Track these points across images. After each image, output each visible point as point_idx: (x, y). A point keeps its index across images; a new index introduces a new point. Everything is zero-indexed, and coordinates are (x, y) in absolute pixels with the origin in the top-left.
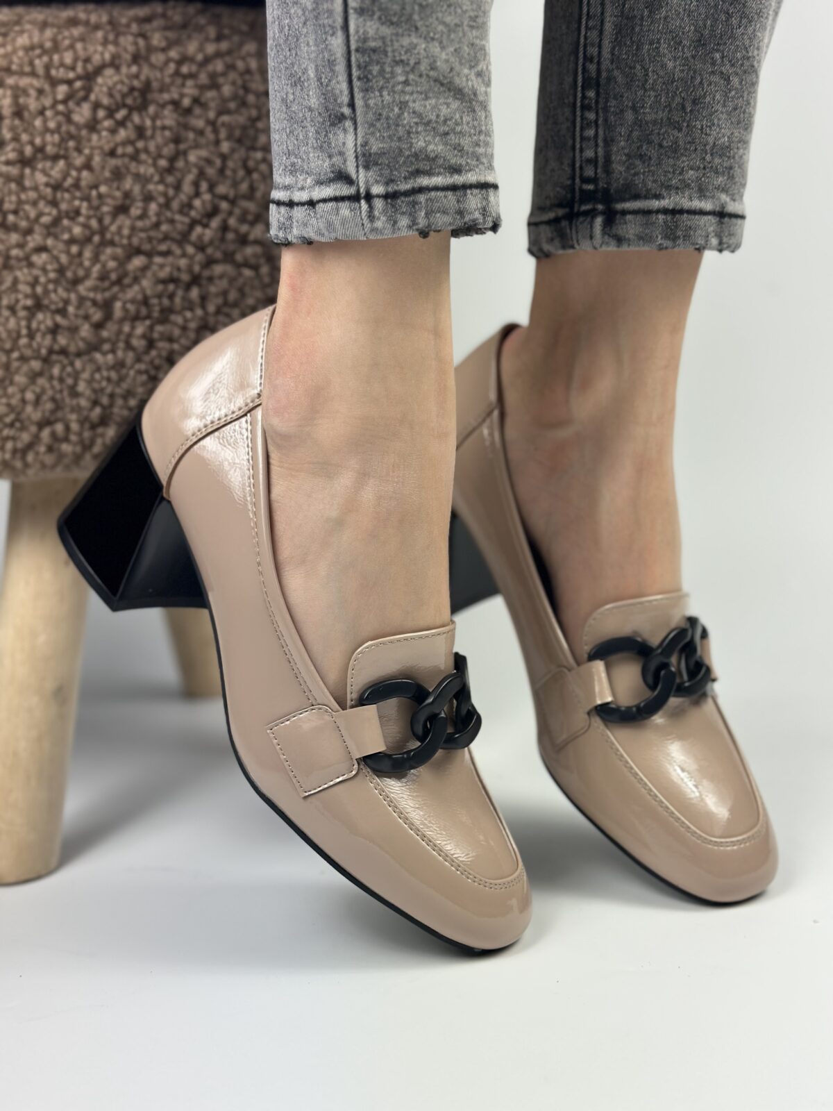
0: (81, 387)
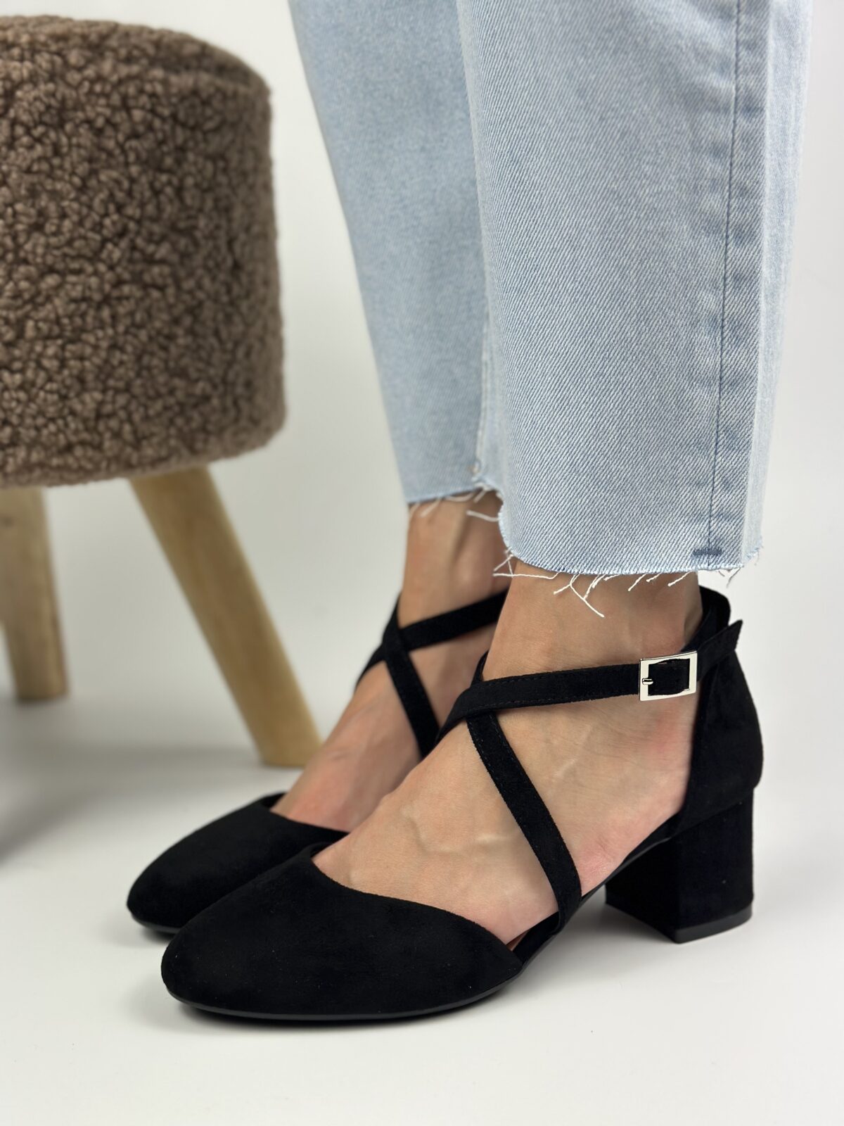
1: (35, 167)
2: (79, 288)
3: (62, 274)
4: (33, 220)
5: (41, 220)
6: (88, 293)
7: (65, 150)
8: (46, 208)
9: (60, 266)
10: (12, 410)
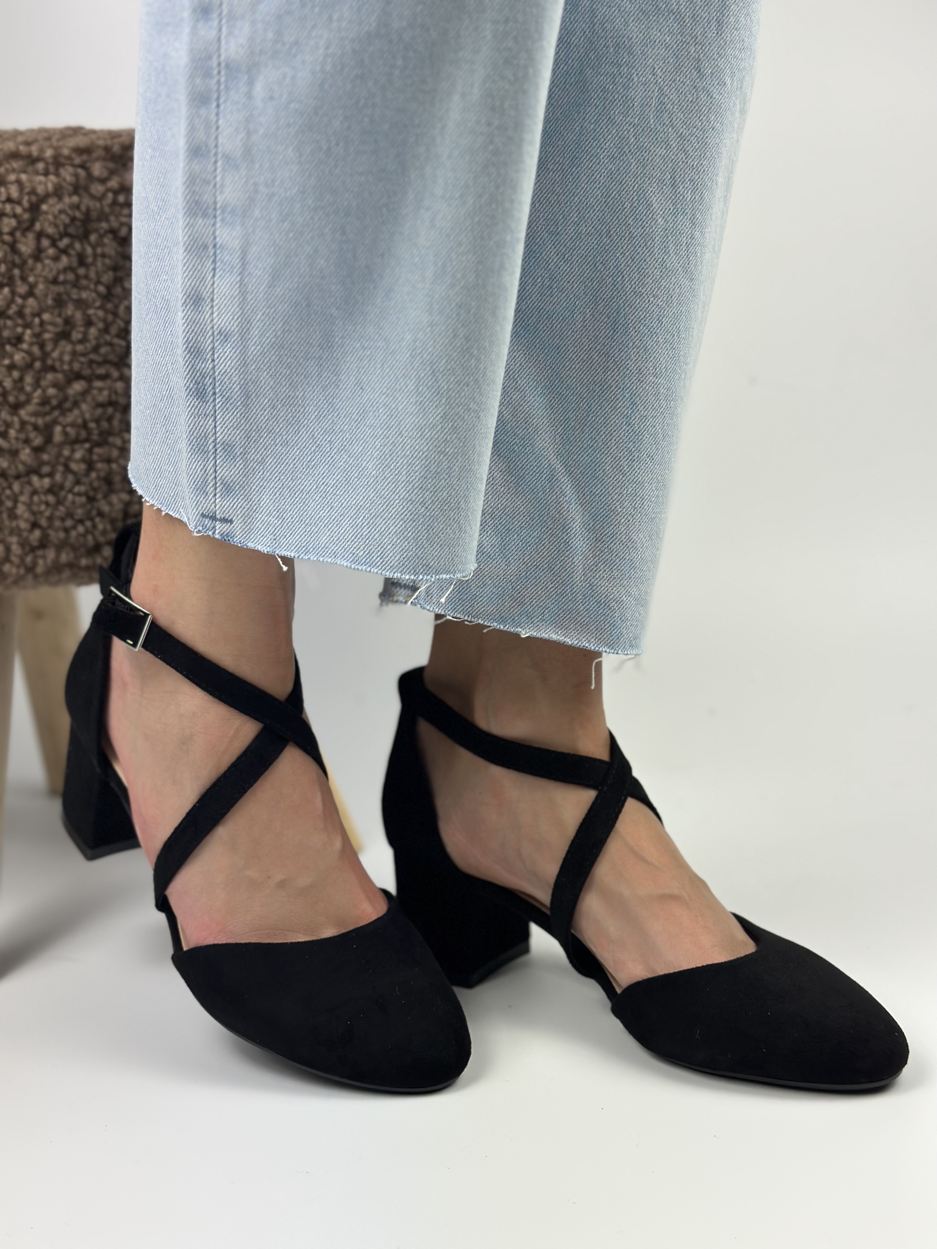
0: (21, 509)
1: (61, 278)
2: (106, 393)
3: (89, 380)
4: (59, 329)
5: (68, 328)
6: (114, 398)
7: (90, 260)
8: (73, 316)
9: (87, 372)
10: (41, 513)
